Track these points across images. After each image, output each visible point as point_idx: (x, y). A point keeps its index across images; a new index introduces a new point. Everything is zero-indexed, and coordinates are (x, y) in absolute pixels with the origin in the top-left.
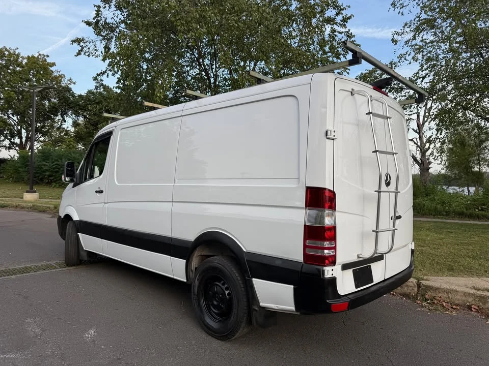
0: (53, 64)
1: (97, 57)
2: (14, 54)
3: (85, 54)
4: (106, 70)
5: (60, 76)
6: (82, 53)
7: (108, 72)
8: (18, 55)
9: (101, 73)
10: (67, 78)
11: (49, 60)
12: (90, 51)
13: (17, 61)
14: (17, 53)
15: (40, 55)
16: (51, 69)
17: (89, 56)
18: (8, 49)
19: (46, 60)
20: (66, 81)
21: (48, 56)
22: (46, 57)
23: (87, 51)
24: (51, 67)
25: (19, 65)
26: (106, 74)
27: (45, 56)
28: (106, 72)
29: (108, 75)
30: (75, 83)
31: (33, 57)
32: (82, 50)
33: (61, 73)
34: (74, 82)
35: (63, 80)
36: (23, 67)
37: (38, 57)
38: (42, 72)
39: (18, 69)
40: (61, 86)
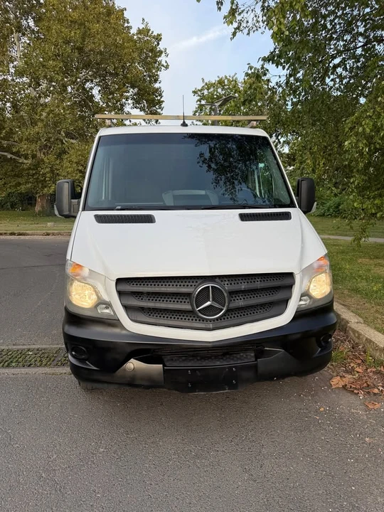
2: (233, 80)
8: (235, 81)
14: (235, 79)
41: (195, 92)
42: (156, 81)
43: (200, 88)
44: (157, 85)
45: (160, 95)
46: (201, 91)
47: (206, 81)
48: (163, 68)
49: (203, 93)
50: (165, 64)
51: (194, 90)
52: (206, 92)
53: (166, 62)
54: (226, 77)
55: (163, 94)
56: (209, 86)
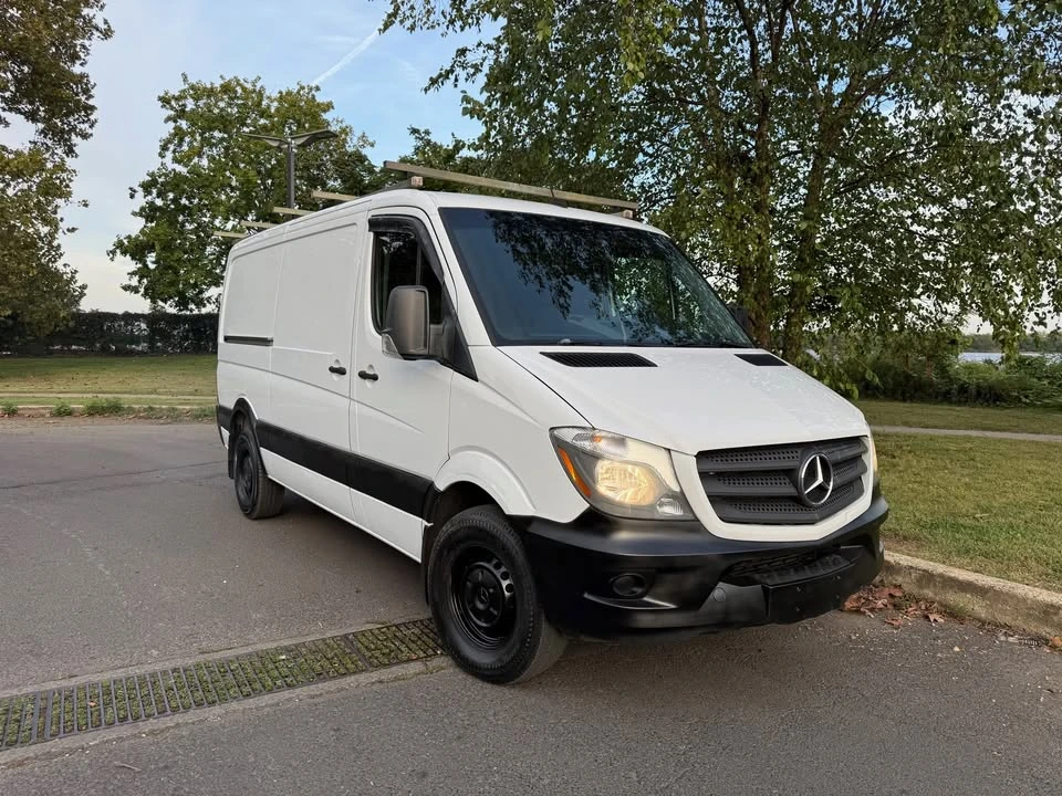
0: (329, 106)
1: (433, 27)
2: (254, 91)
3: (402, 22)
4: (453, 66)
5: (344, 131)
6: (397, 21)
7: (458, 70)
8: (260, 94)
9: (440, 75)
10: (358, 133)
11: (321, 98)
12: (415, 13)
13: (260, 104)
14: (257, 89)
15: (303, 88)
16: (325, 116)
17: (412, 28)
18: (242, 81)
19: (313, 96)
20: (355, 141)
21: (318, 89)
22: (313, 92)
23: (408, 13)
24: (325, 111)
25: (263, 114)
26: (452, 77)
27: (311, 89)
28: (452, 71)
29: (456, 80)
30: (372, 145)
31: (289, 93)
32: (394, 15)
33: (344, 125)
34: (371, 140)
35: (348, 139)
36: (270, 116)
37: (298, 92)
38: (307, 125)
39: (262, 121)
40: (346, 153)
41: (165, 101)
42: (74, 57)
43: (177, 94)
44: (77, 69)
45: (86, 91)
46: (177, 99)
47: (193, 80)
48: (96, 34)
49: (184, 105)
50: (103, 26)
51: (162, 94)
52: (190, 105)
53: (106, 22)
54: (238, 81)
55: (93, 92)
56: (198, 92)
